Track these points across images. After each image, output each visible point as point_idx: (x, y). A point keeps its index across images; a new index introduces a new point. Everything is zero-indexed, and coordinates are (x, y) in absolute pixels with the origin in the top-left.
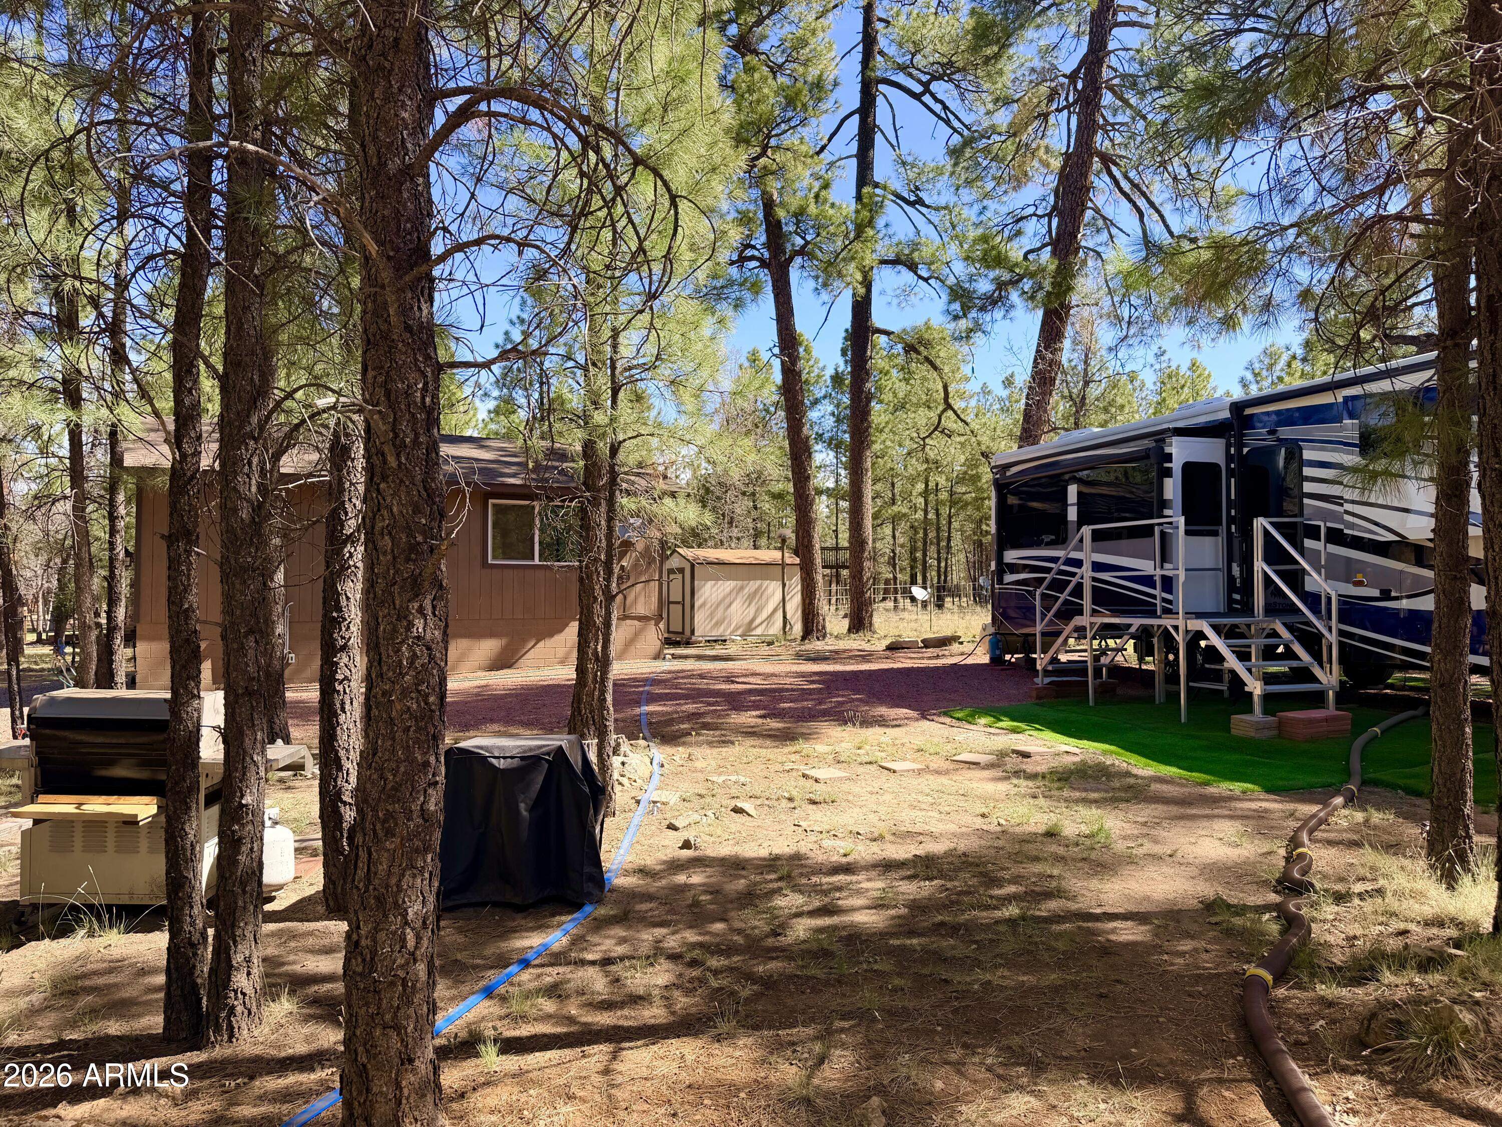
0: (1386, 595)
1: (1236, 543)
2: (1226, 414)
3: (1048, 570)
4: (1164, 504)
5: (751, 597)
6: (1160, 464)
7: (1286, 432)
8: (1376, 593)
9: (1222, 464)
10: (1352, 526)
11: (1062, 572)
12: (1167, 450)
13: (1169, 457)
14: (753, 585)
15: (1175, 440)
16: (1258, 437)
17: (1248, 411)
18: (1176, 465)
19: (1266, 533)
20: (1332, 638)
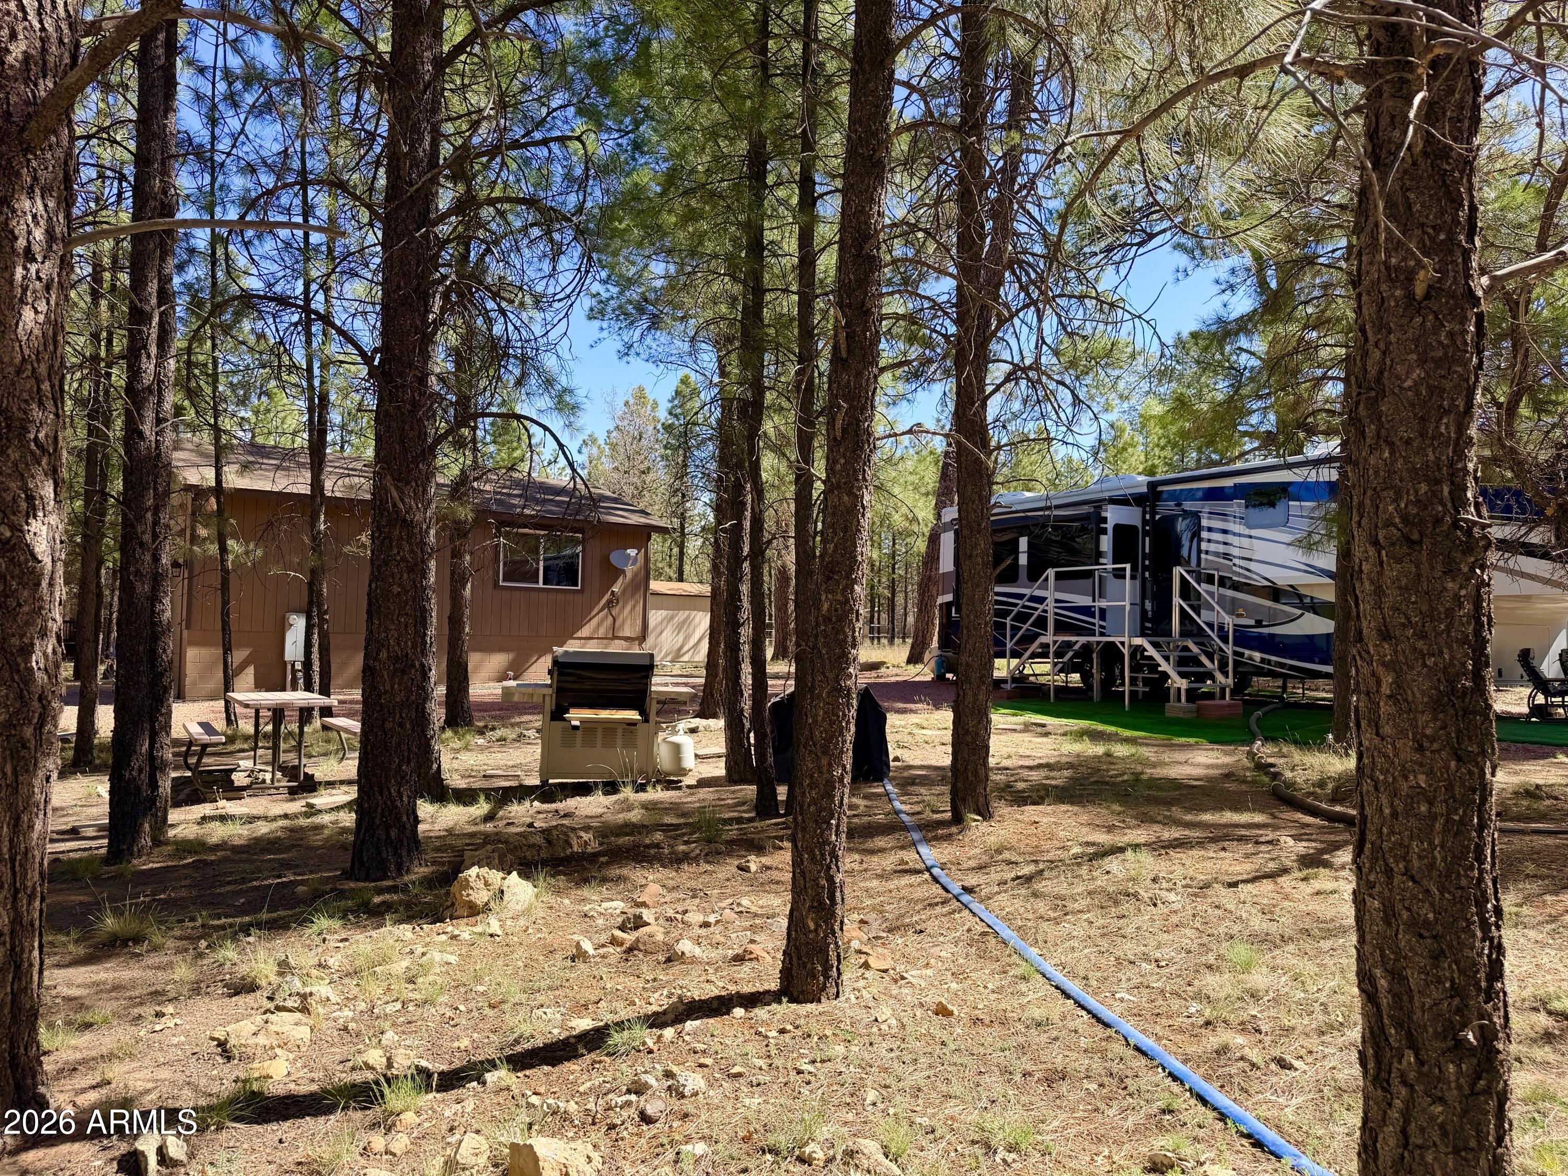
0: (1259, 624)
1: (1148, 585)
2: (1145, 489)
3: (1016, 605)
4: (1100, 554)
5: (680, 627)
6: (1098, 525)
7: (1188, 505)
8: (1252, 622)
9: (1140, 526)
10: (1239, 575)
11: (1024, 607)
12: (1104, 514)
13: (1105, 520)
14: (682, 615)
15: (1110, 507)
16: (1166, 508)
17: (1160, 489)
18: (1109, 526)
19: (1182, 577)
20: (1229, 652)
